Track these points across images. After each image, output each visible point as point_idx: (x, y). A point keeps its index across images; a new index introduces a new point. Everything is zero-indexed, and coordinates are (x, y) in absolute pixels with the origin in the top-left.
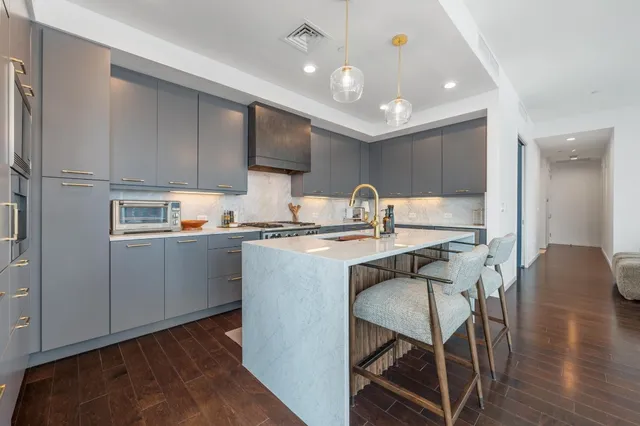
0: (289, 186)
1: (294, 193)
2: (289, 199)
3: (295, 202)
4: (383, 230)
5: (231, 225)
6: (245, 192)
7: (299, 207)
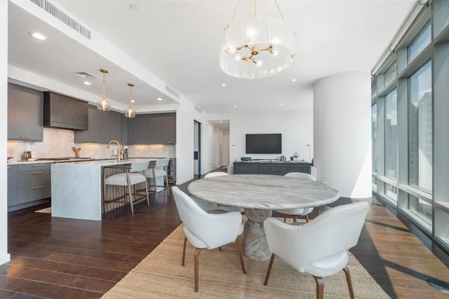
0: (73, 137)
1: (76, 141)
2: (73, 145)
3: (77, 146)
4: (122, 158)
5: (29, 160)
6: (41, 141)
7: (80, 149)
